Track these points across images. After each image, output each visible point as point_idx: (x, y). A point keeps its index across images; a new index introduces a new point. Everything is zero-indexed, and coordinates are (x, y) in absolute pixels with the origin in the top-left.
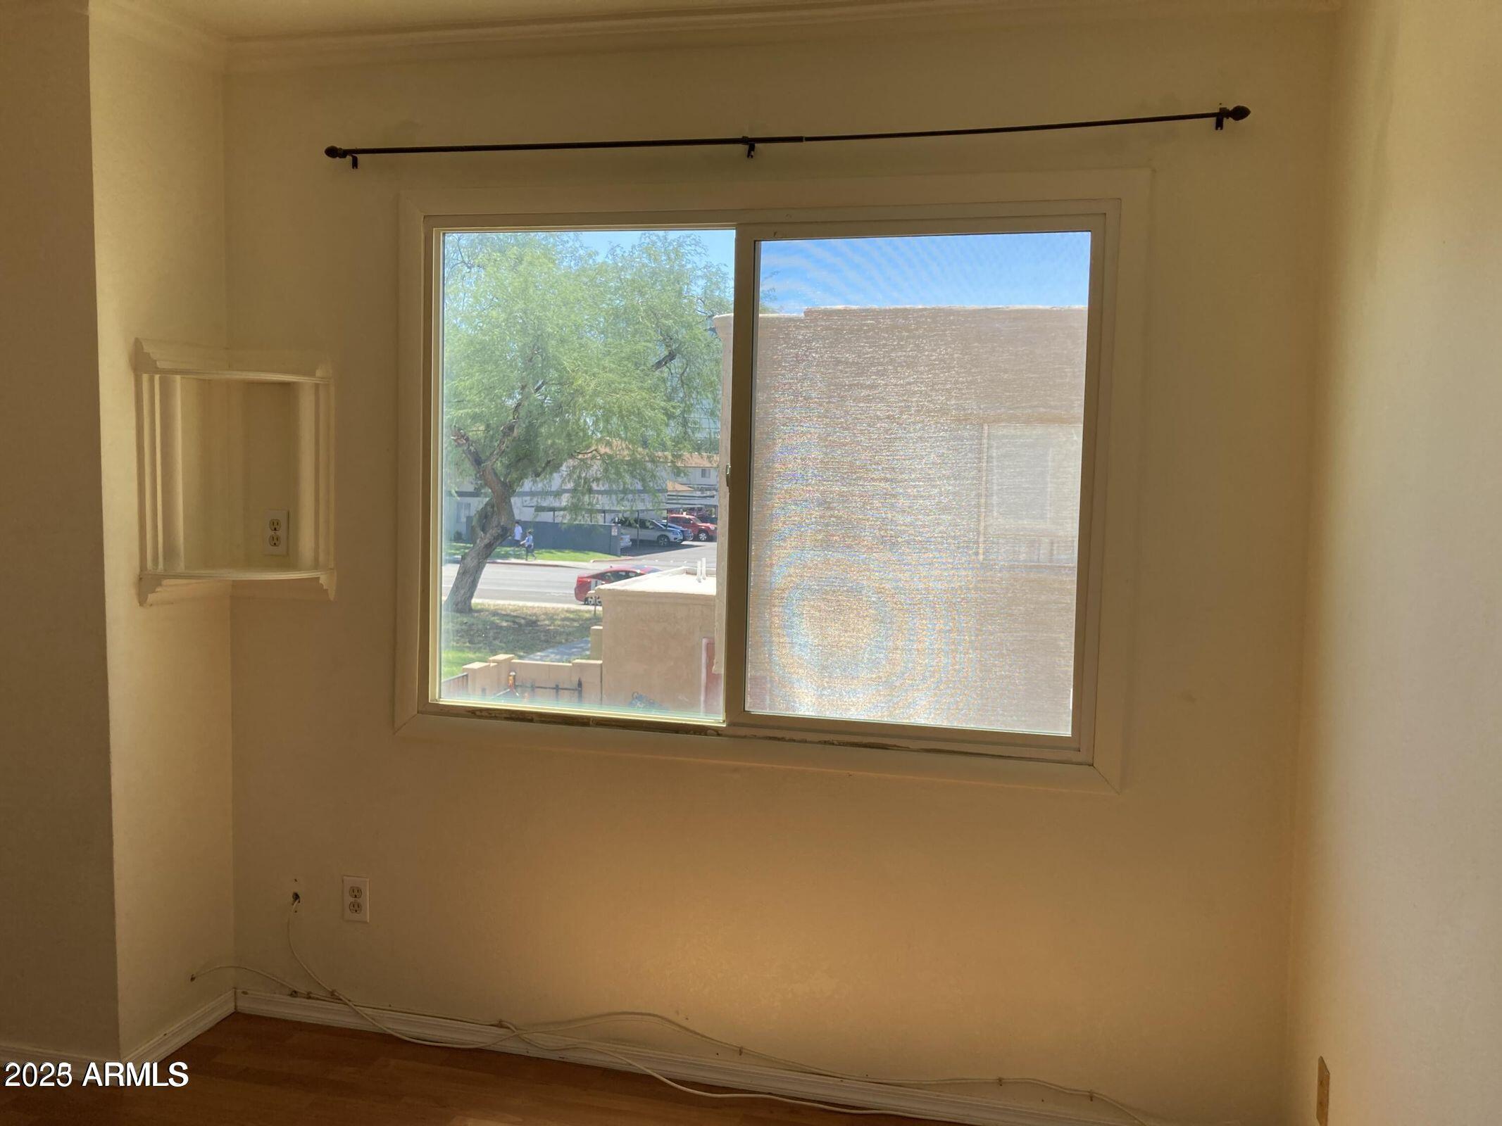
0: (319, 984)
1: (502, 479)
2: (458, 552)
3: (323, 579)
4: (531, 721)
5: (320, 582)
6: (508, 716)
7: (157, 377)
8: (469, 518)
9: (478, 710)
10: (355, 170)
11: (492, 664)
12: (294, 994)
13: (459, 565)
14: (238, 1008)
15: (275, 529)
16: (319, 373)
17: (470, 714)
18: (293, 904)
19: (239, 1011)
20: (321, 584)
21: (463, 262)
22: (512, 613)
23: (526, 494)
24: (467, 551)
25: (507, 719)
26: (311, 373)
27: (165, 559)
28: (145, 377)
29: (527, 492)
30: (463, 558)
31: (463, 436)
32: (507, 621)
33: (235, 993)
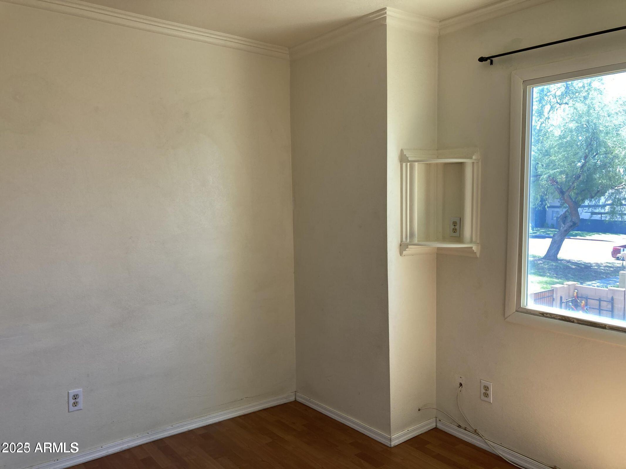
0: (470, 425)
1: (574, 200)
2: (552, 233)
3: (475, 248)
4: (573, 322)
5: (473, 249)
6: (561, 318)
7: (409, 164)
8: (557, 218)
9: (545, 313)
10: (492, 66)
11: (566, 286)
12: (459, 426)
13: (552, 239)
14: (437, 426)
15: (455, 225)
16: (474, 157)
17: (541, 315)
18: (459, 388)
19: (437, 427)
20: (473, 250)
21: (557, 102)
22: (578, 262)
23: (586, 206)
24: (556, 233)
25: (559, 319)
26: (471, 158)
27: (410, 237)
28: (404, 164)
29: (587, 205)
30: (554, 236)
31: (555, 181)
32: (575, 266)
33: (436, 419)
